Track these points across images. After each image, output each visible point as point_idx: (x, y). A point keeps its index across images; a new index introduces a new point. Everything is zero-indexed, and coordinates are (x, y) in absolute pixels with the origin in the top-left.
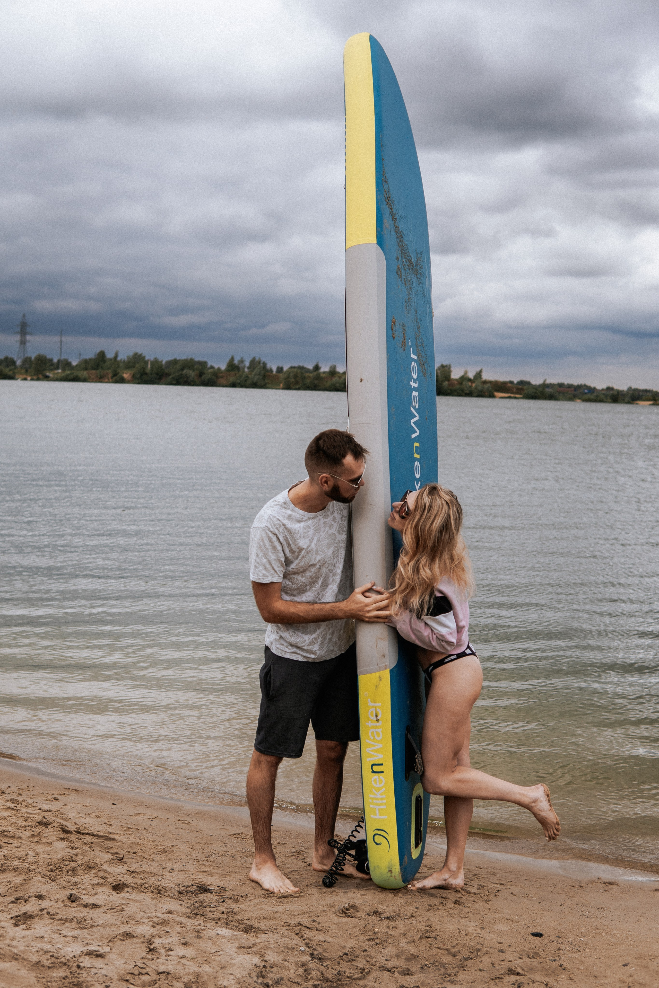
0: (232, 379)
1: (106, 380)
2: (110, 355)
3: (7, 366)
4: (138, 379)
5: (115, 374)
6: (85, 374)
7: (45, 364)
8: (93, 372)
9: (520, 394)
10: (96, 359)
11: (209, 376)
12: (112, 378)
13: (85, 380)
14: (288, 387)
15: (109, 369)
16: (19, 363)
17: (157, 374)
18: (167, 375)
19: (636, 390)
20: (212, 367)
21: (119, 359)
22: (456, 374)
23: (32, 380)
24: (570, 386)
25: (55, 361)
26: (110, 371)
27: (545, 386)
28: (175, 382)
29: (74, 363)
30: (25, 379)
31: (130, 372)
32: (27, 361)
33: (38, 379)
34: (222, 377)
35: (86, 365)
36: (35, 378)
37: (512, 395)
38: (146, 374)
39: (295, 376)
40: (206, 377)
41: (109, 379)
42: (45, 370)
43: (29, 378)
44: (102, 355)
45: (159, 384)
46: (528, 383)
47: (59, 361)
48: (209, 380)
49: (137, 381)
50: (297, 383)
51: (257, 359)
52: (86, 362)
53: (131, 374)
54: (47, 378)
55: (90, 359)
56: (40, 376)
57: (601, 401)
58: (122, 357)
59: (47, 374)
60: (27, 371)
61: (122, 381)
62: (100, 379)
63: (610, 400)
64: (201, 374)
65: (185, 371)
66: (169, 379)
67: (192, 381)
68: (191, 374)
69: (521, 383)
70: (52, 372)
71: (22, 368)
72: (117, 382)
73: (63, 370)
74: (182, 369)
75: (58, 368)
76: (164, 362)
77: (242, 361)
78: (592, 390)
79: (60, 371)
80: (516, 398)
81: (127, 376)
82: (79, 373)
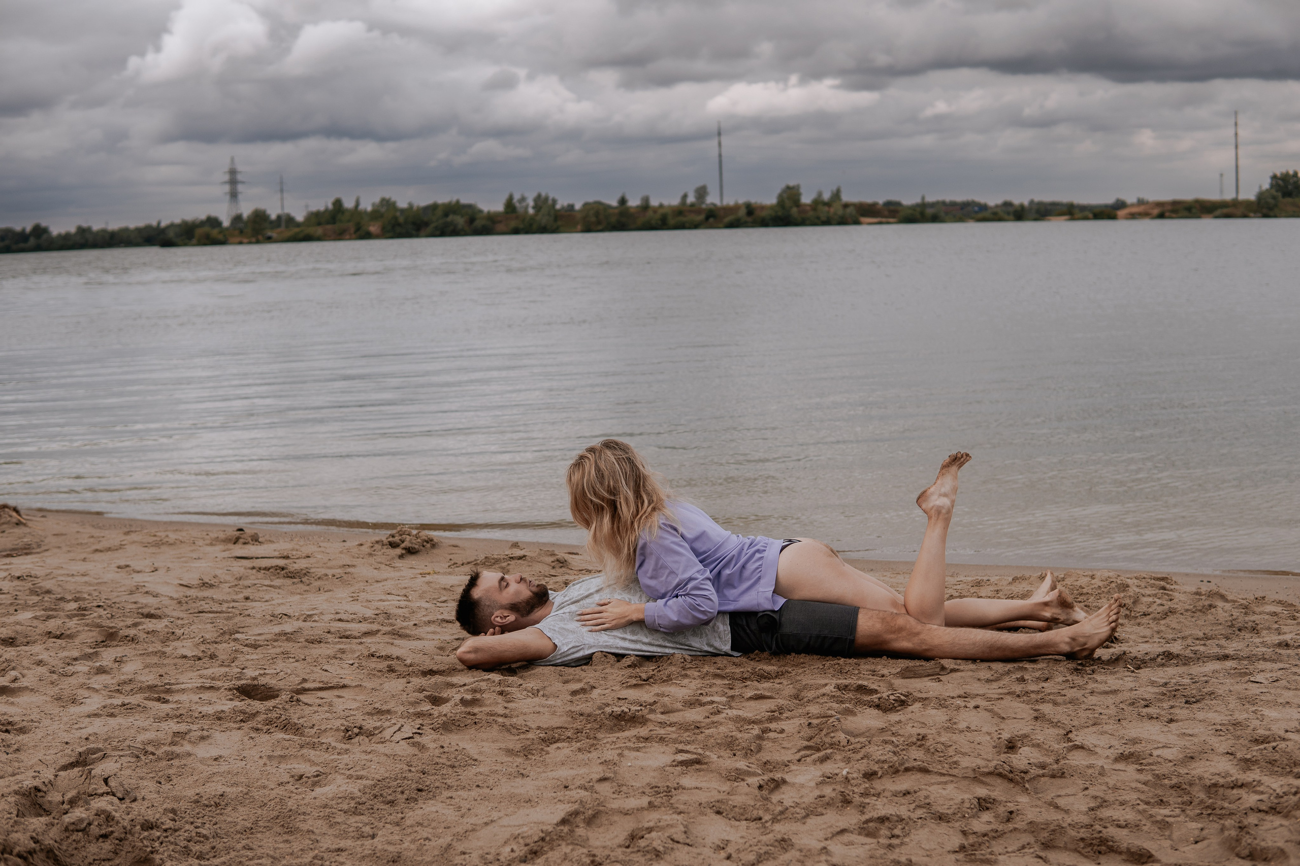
0: (513, 224)
1: (348, 237)
2: (349, 204)
3: (212, 228)
4: (388, 232)
5: (358, 228)
6: (319, 231)
7: (263, 222)
8: (329, 227)
9: (893, 217)
10: (331, 211)
11: (483, 223)
12: (355, 233)
13: (319, 239)
14: (588, 229)
15: (349, 221)
16: (226, 223)
17: (413, 224)
18: (426, 224)
19: (1040, 204)
20: (483, 209)
21: (361, 208)
22: (806, 199)
24: (953, 204)
25: (274, 217)
26: (350, 224)
27: (923, 206)
28: (438, 233)
29: (300, 218)
30: (241, 243)
31: (378, 224)
32: (238, 219)
33: (258, 242)
34: (500, 222)
35: (319, 218)
36: (254, 240)
37: (884, 220)
38: (399, 225)
39: (597, 214)
40: (478, 223)
41: (350, 235)
42: (264, 229)
43: (245, 240)
44: (338, 203)
45: (417, 236)
46: (898, 204)
47: (279, 217)
48: (482, 226)
49: (388, 235)
50: (599, 222)
51: (543, 194)
52: (316, 215)
53: (379, 226)
54: (269, 240)
55: (324, 211)
56: (260, 237)
57: (1000, 219)
58: (367, 205)
59: (269, 233)
60: (240, 233)
61: (367, 236)
62: (339, 236)
63: (1011, 217)
64: (472, 220)
65: (451, 218)
66: (429, 229)
67: (460, 230)
68: (460, 221)
69: (888, 204)
70: (273, 232)
71: (232, 230)
72: (361, 238)
73: (286, 228)
74: (446, 215)
75: (279, 227)
76: (421, 208)
77: (523, 199)
78: (983, 207)
79: (281, 229)
80: (888, 223)
81: (374, 229)
82: (311, 230)
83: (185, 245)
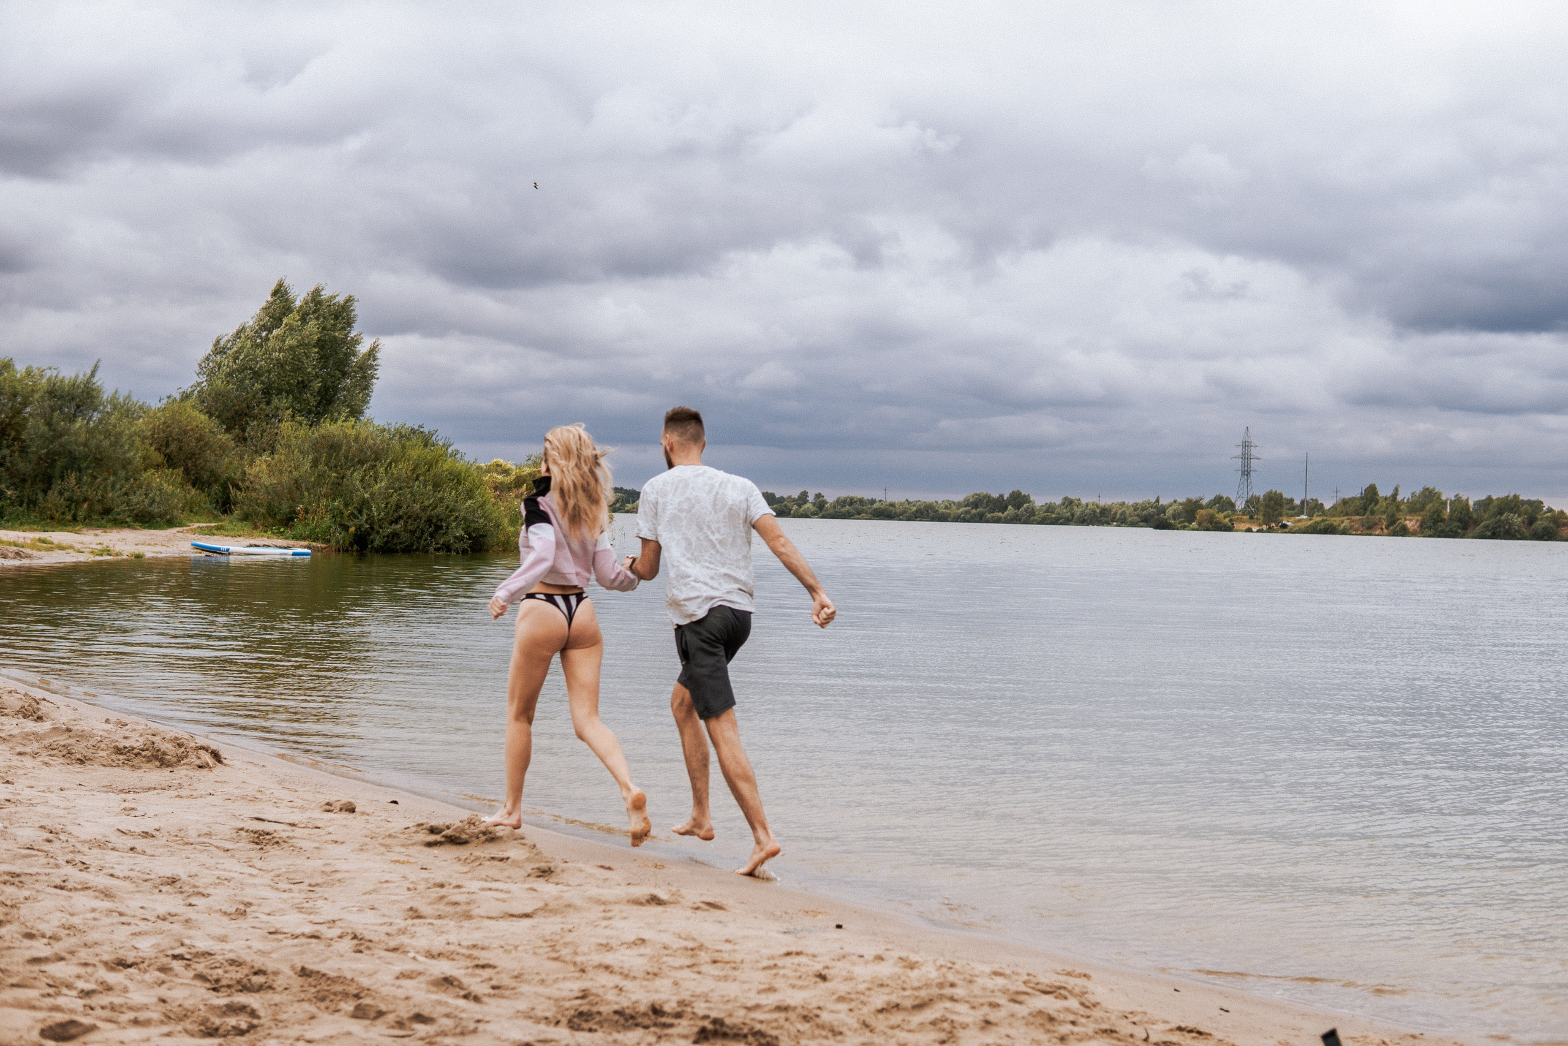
1: (1377, 532)
2: (1384, 492)
3: (1221, 510)
4: (1430, 528)
5: (1392, 521)
6: (1345, 523)
7: (1281, 506)
8: (1357, 519)
10: (1361, 498)
11: (1545, 524)
12: (1387, 528)
13: (1344, 532)
15: (1384, 512)
16: (1240, 505)
17: (1460, 520)
18: (1476, 523)
20: (1550, 510)
21: (1399, 498)
23: (1258, 531)
25: (1297, 502)
26: (1384, 517)
28: (1487, 534)
29: (1327, 506)
30: (1249, 530)
31: (1416, 518)
32: (1251, 502)
33: (1270, 530)
34: (1565, 525)
35: (1345, 507)
36: (1265, 527)
38: (1443, 520)
40: (1539, 524)
41: (1382, 529)
42: (1281, 515)
43: (1255, 529)
44: (1372, 491)
45: (1463, 537)
47: (1303, 502)
48: (1545, 529)
49: (1429, 533)
52: (1345, 502)
53: (1418, 520)
54: (1283, 529)
55: (1352, 499)
56: (1274, 525)
58: (1404, 495)
59: (1285, 522)
60: (1251, 518)
61: (1404, 532)
62: (1368, 529)
64: (1532, 521)
65: (1506, 515)
66: (1478, 529)
67: (1518, 531)
68: (1517, 520)
70: (1293, 519)
71: (1243, 514)
72: (1395, 534)
73: (1311, 516)
74: (1501, 514)
75: (1302, 513)
76: (1471, 503)
79: (1304, 517)
81: (1411, 524)
82: (1335, 521)
83: (1184, 528)
